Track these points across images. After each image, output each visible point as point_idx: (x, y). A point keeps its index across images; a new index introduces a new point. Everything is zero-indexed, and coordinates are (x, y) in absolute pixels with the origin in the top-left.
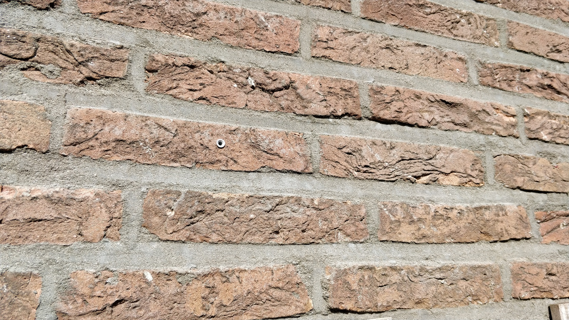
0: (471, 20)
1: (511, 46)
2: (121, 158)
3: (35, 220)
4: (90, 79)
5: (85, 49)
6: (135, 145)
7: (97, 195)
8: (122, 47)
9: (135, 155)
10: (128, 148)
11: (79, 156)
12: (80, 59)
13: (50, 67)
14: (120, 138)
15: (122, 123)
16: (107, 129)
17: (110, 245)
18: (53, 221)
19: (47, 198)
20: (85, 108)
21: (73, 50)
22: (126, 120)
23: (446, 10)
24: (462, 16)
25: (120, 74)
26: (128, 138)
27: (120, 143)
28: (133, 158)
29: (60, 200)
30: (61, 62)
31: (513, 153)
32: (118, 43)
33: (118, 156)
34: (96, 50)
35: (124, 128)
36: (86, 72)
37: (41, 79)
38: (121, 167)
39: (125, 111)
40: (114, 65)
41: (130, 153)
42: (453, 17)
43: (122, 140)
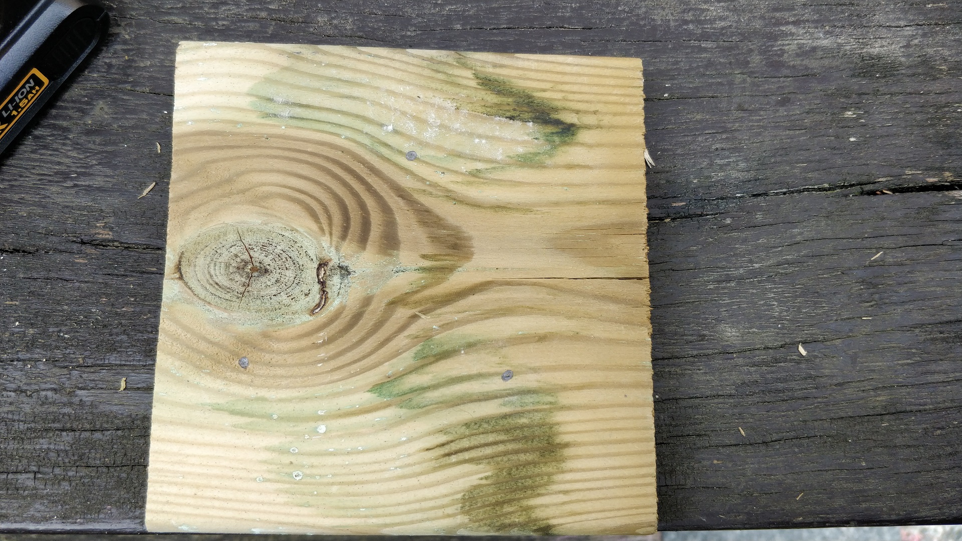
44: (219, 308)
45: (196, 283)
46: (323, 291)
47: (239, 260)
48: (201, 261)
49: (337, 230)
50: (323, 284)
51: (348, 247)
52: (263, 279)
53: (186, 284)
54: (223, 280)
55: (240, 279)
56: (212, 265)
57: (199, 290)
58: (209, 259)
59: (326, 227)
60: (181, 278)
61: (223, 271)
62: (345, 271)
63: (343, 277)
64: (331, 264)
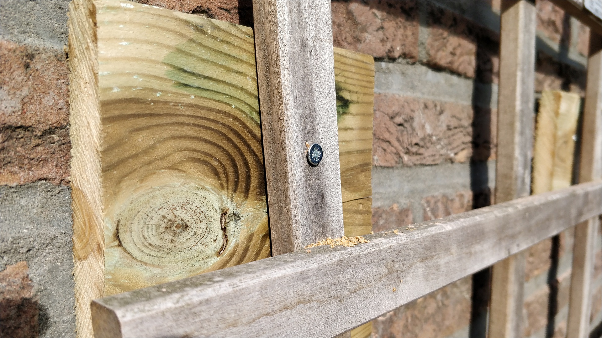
6: (55, 137)
9: (57, 165)
10: (39, 148)
14: (14, 120)
15: (19, 75)
22: (27, 66)
26: (38, 118)
27: (14, 135)
28: (54, 175)
33: (13, 173)
35: (25, 92)
38: (23, 202)
39: (21, 37)
41: (45, 161)
43: (20, 127)
44: (153, 266)
45: (133, 247)
46: (225, 236)
47: (166, 221)
48: (136, 227)
49: (232, 185)
50: (224, 229)
51: (238, 197)
52: (185, 234)
53: (125, 250)
54: (155, 241)
55: (168, 236)
56: (145, 229)
57: (136, 253)
58: (142, 223)
59: (225, 184)
60: (120, 245)
61: (154, 232)
62: (237, 216)
63: (236, 221)
64: (228, 213)
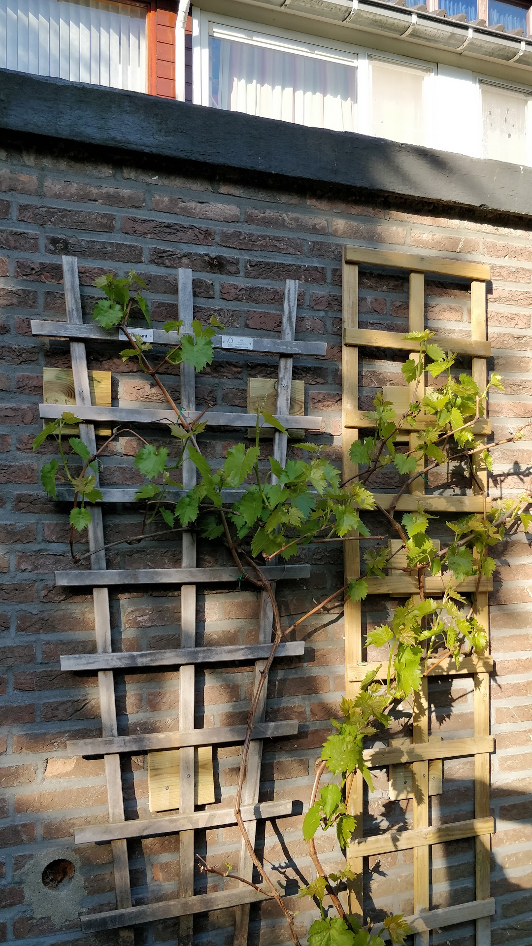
0: (221, 313)
1: (247, 326)
2: (37, 393)
3: (7, 416)
4: (23, 361)
5: (20, 349)
7: (28, 407)
8: (35, 347)
11: (21, 393)
12: (19, 354)
13: (8, 358)
16: (30, 382)
17: (34, 426)
18: (13, 416)
19: (11, 408)
20: (22, 373)
21: (16, 350)
23: (205, 309)
24: (215, 311)
25: (35, 359)
29: (15, 409)
30: (12, 356)
31: (236, 387)
32: (33, 345)
34: (25, 349)
36: (21, 359)
37: (5, 363)
40: (32, 355)
42: (209, 313)
